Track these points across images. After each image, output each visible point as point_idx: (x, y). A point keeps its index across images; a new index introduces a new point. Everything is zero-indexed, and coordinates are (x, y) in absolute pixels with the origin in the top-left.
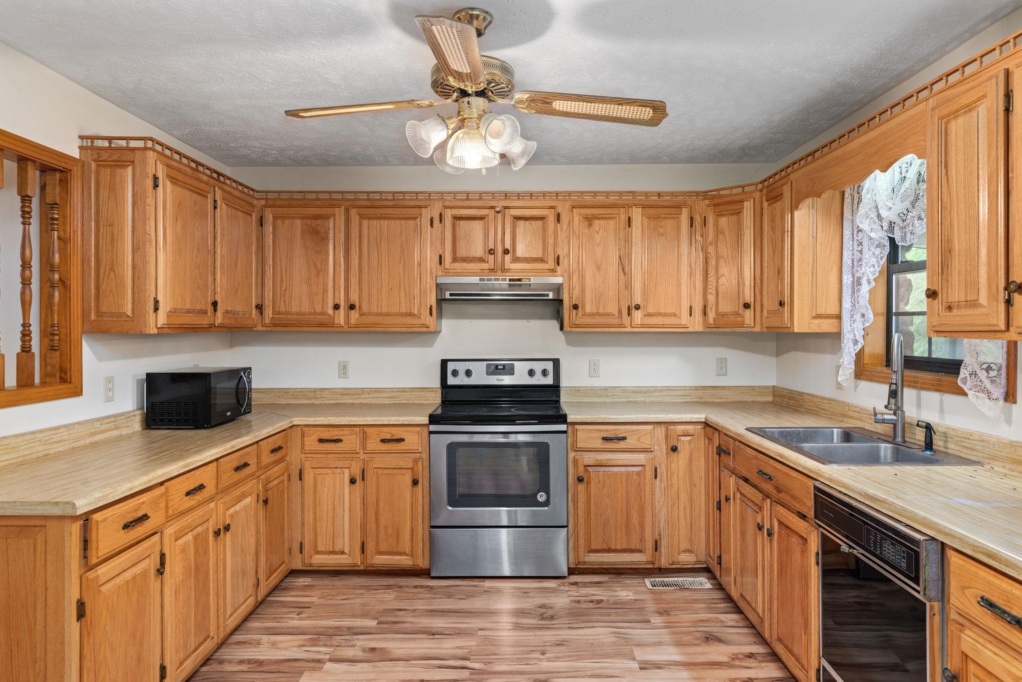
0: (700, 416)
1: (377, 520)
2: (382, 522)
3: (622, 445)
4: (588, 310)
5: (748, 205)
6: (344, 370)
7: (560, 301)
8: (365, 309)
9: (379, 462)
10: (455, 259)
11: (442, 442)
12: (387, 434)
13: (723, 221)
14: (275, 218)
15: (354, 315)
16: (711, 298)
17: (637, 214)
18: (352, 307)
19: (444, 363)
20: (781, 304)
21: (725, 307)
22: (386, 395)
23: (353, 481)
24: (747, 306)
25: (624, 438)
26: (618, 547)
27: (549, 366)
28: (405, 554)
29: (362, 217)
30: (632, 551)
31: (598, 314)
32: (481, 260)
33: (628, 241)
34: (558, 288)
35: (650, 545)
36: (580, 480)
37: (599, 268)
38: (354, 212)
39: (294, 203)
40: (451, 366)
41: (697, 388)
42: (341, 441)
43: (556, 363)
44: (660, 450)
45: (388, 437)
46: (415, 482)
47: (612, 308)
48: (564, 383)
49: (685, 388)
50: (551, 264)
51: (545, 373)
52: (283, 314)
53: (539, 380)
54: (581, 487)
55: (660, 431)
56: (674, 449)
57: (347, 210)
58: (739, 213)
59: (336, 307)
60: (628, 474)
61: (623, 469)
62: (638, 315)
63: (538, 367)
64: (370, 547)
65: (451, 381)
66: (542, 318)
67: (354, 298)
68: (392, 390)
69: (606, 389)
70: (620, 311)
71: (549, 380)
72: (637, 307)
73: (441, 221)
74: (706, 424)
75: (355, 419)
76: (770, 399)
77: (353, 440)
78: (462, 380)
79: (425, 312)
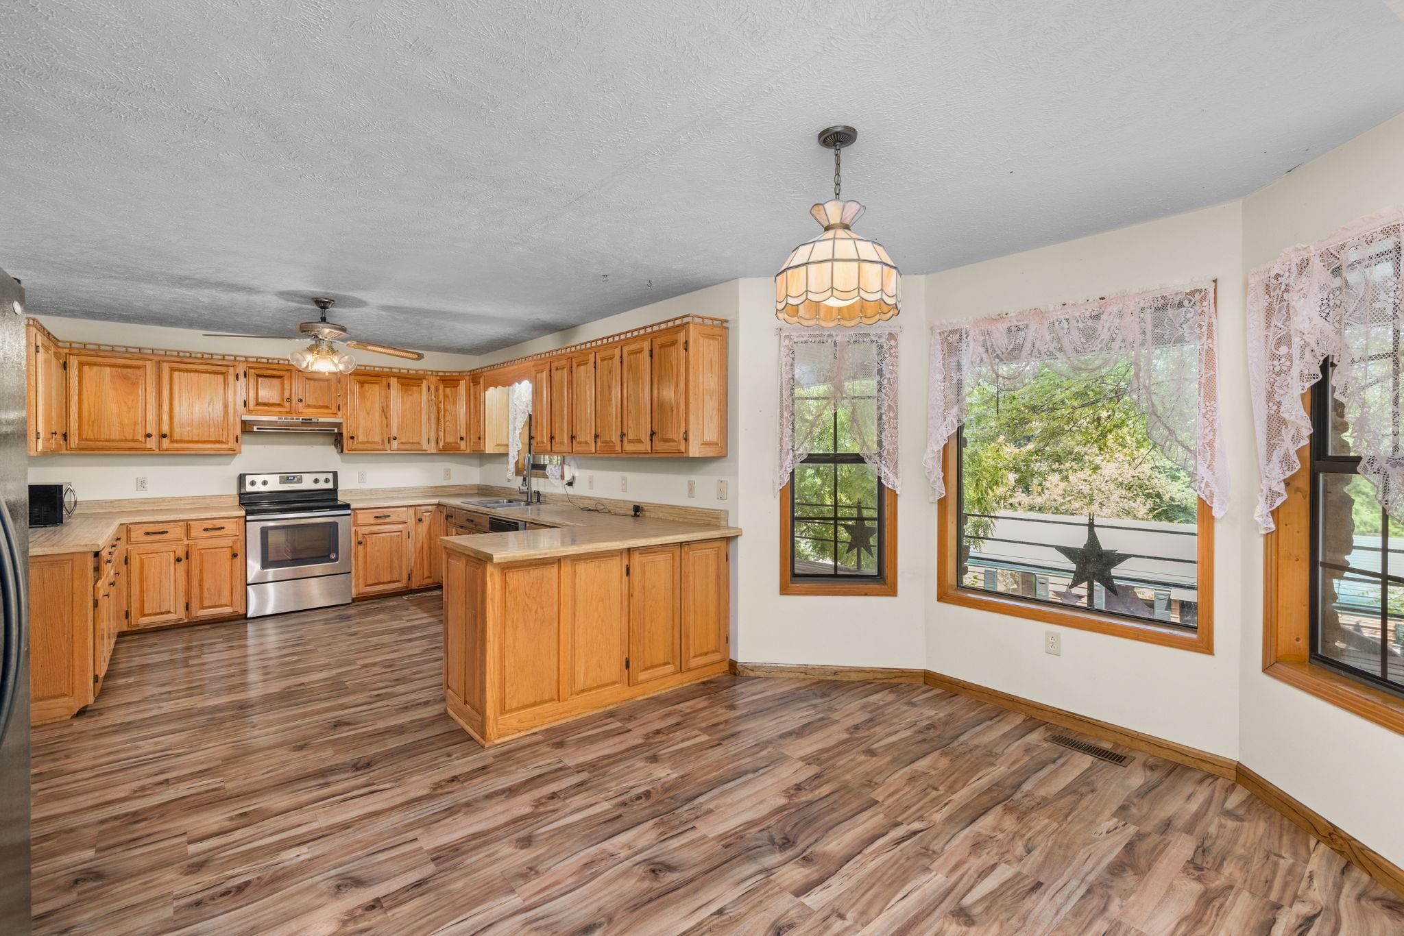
0: (436, 501)
1: (201, 585)
2: (206, 585)
3: (387, 520)
4: (361, 439)
5: (462, 383)
6: (142, 484)
7: (341, 434)
8: (176, 437)
9: (202, 544)
10: (257, 404)
12: (209, 524)
13: (448, 390)
14: (81, 364)
15: (165, 442)
16: (441, 434)
17: (393, 381)
18: (164, 436)
19: (242, 477)
20: (479, 438)
21: (450, 439)
22: (186, 502)
23: (179, 560)
24: (462, 439)
25: (389, 516)
26: (385, 581)
27: (330, 476)
28: (226, 606)
29: (173, 370)
30: (394, 582)
31: (368, 442)
32: (279, 405)
33: (388, 397)
34: (339, 425)
35: (405, 576)
36: (360, 543)
37: (368, 413)
38: (164, 365)
39: (102, 354)
40: (249, 479)
41: (432, 487)
42: (167, 532)
43: (335, 474)
44: (411, 522)
45: (211, 527)
46: (235, 556)
47: (377, 439)
48: (340, 488)
49: (424, 488)
50: (334, 410)
51: (327, 481)
52: (91, 440)
53: (322, 485)
54: (360, 548)
55: (412, 511)
56: (420, 520)
57: (159, 363)
58: (456, 386)
59: (149, 436)
60: (391, 538)
61: (388, 534)
62: (395, 444)
63: (322, 477)
64: (195, 604)
65: (249, 489)
66: (327, 445)
67: (165, 429)
68: (193, 498)
69: (371, 490)
70: (383, 441)
71: (330, 486)
72: (395, 438)
73: (245, 376)
74: (439, 505)
75: (180, 516)
76: (476, 492)
77: (176, 532)
78: (259, 488)
79: (232, 440)
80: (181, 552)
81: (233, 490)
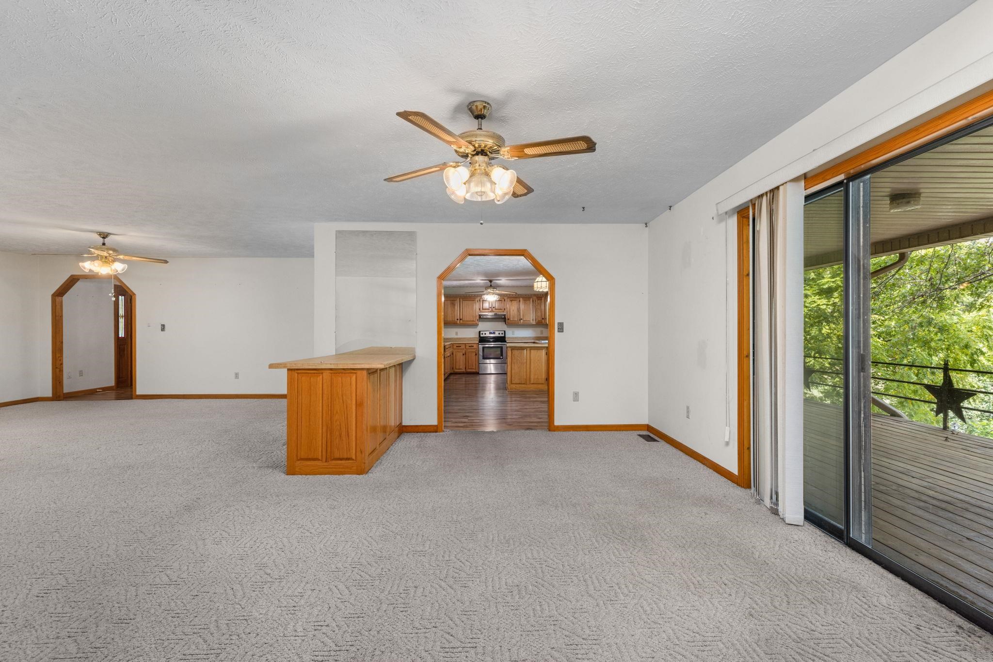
1: (468, 362)
2: (470, 362)
4: (511, 320)
5: (543, 298)
6: (457, 334)
7: (505, 318)
8: (464, 320)
9: (469, 350)
10: (483, 309)
11: (481, 346)
12: (470, 345)
13: (539, 301)
15: (461, 321)
16: (537, 317)
17: (521, 299)
18: (461, 319)
19: (480, 332)
21: (539, 319)
23: (463, 355)
24: (543, 319)
27: (503, 332)
28: (474, 369)
29: (463, 300)
31: (513, 321)
32: (488, 309)
33: (519, 305)
34: (505, 315)
37: (513, 311)
38: (461, 300)
40: (481, 332)
41: (536, 337)
42: (461, 346)
43: (505, 331)
46: (476, 355)
47: (516, 320)
48: (506, 336)
50: (503, 310)
51: (502, 334)
53: (501, 335)
58: (541, 300)
59: (457, 319)
62: (522, 321)
63: (501, 332)
64: (467, 368)
65: (481, 336)
66: (501, 322)
67: (461, 317)
69: (515, 336)
70: (518, 321)
71: (503, 335)
72: (522, 319)
73: (480, 301)
75: (464, 342)
77: (463, 347)
78: (484, 335)
79: (476, 321)
80: (464, 353)
81: (477, 336)
